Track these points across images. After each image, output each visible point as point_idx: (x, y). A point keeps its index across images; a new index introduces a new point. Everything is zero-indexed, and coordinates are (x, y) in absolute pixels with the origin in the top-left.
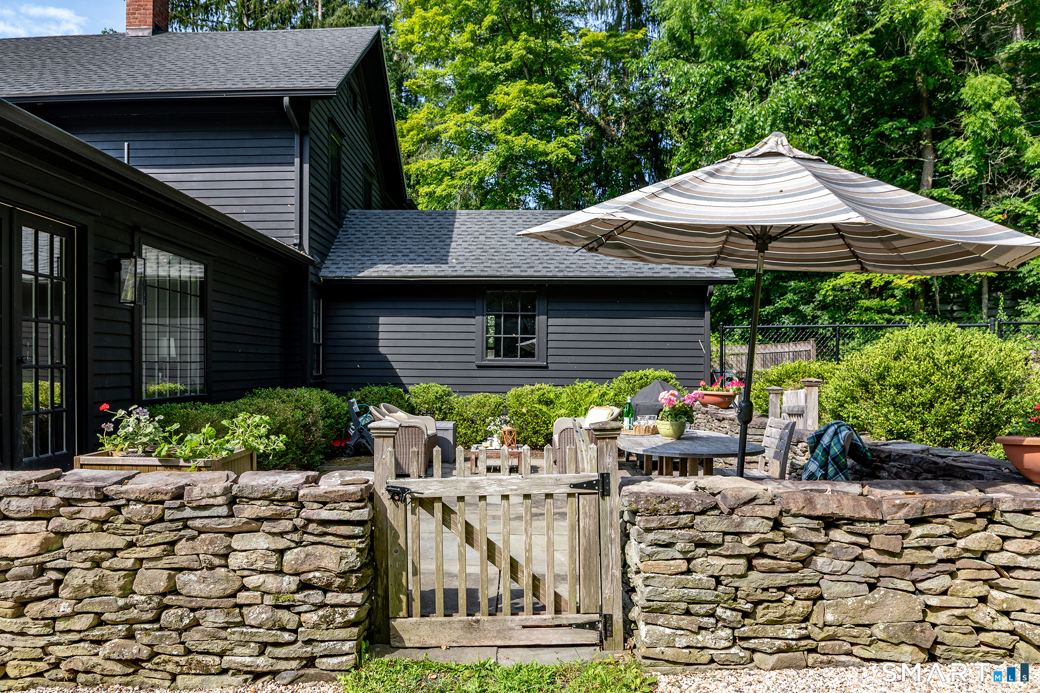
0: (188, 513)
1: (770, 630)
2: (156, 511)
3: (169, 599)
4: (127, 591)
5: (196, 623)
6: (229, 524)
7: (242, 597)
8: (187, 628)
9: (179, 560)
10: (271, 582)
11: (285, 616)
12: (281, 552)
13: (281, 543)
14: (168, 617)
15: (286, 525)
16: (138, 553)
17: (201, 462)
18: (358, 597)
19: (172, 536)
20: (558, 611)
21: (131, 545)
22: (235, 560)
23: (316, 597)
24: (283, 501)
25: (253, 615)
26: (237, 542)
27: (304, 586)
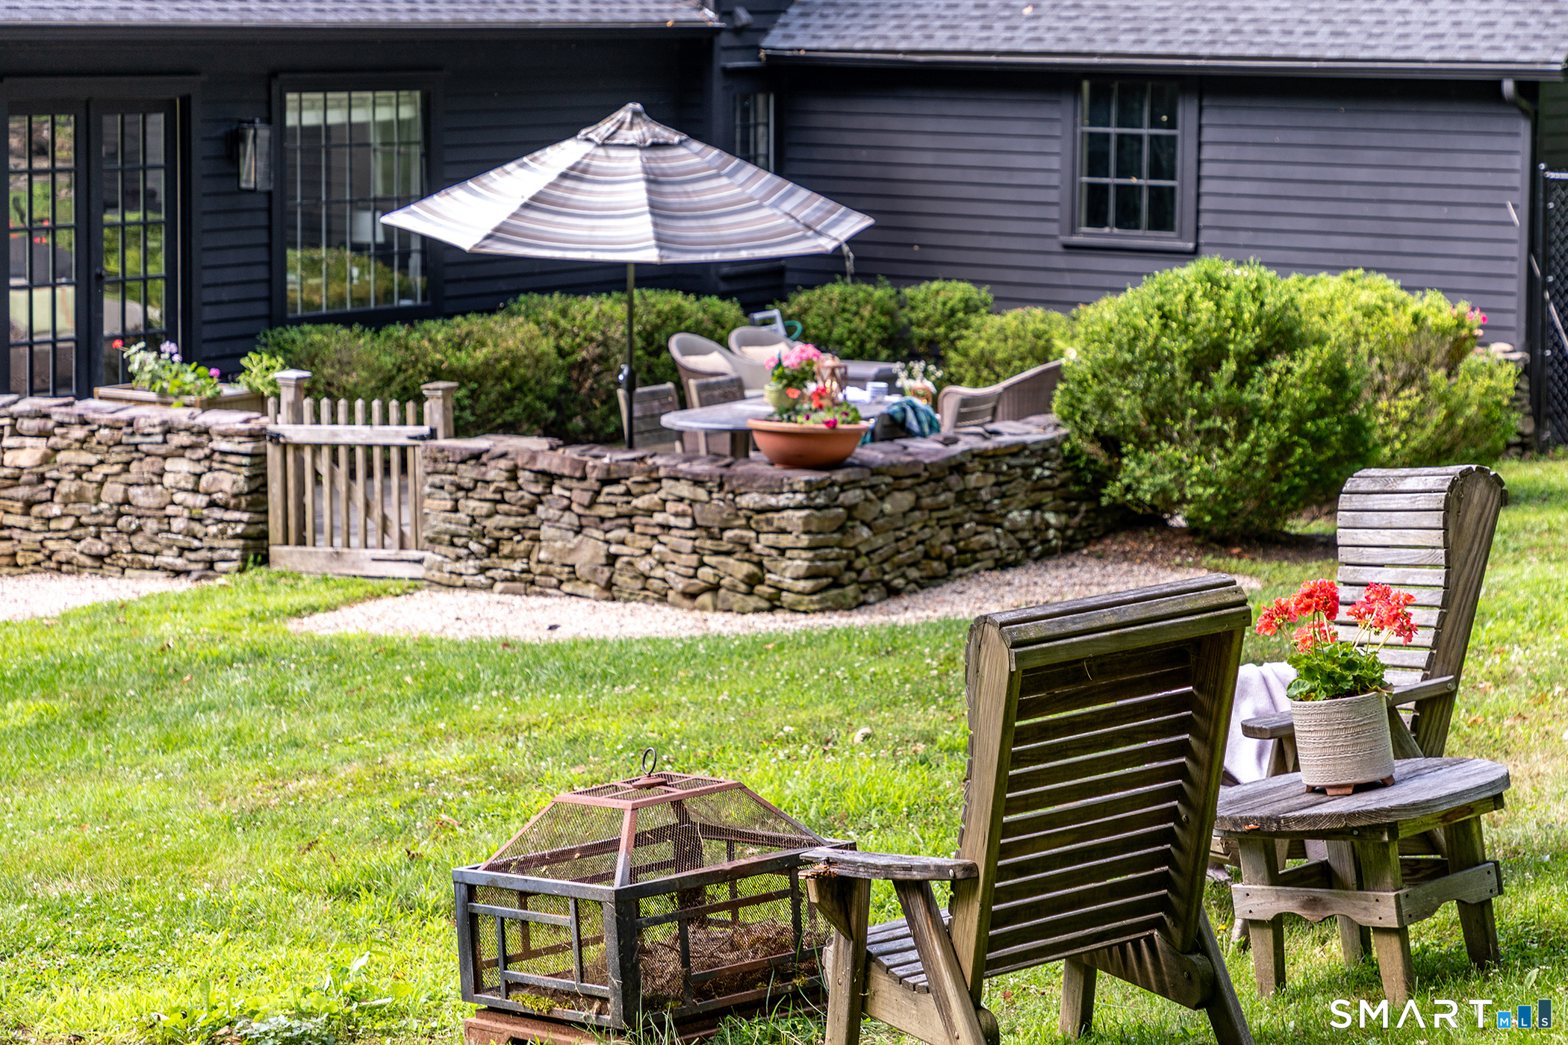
0: (137, 439)
1: (505, 563)
2: (117, 434)
3: (126, 508)
4: (98, 499)
5: (140, 529)
6: (163, 450)
7: (170, 510)
8: (134, 533)
9: (131, 477)
10: (190, 499)
11: (197, 527)
12: (199, 476)
13: (198, 468)
14: (122, 522)
15: (200, 453)
16: (105, 469)
17: (187, 399)
18: (245, 517)
19: (125, 457)
20: (402, 547)
21: (101, 462)
22: (168, 480)
23: (218, 513)
24: (200, 433)
25: (178, 524)
26: (169, 465)
27: (212, 504)
